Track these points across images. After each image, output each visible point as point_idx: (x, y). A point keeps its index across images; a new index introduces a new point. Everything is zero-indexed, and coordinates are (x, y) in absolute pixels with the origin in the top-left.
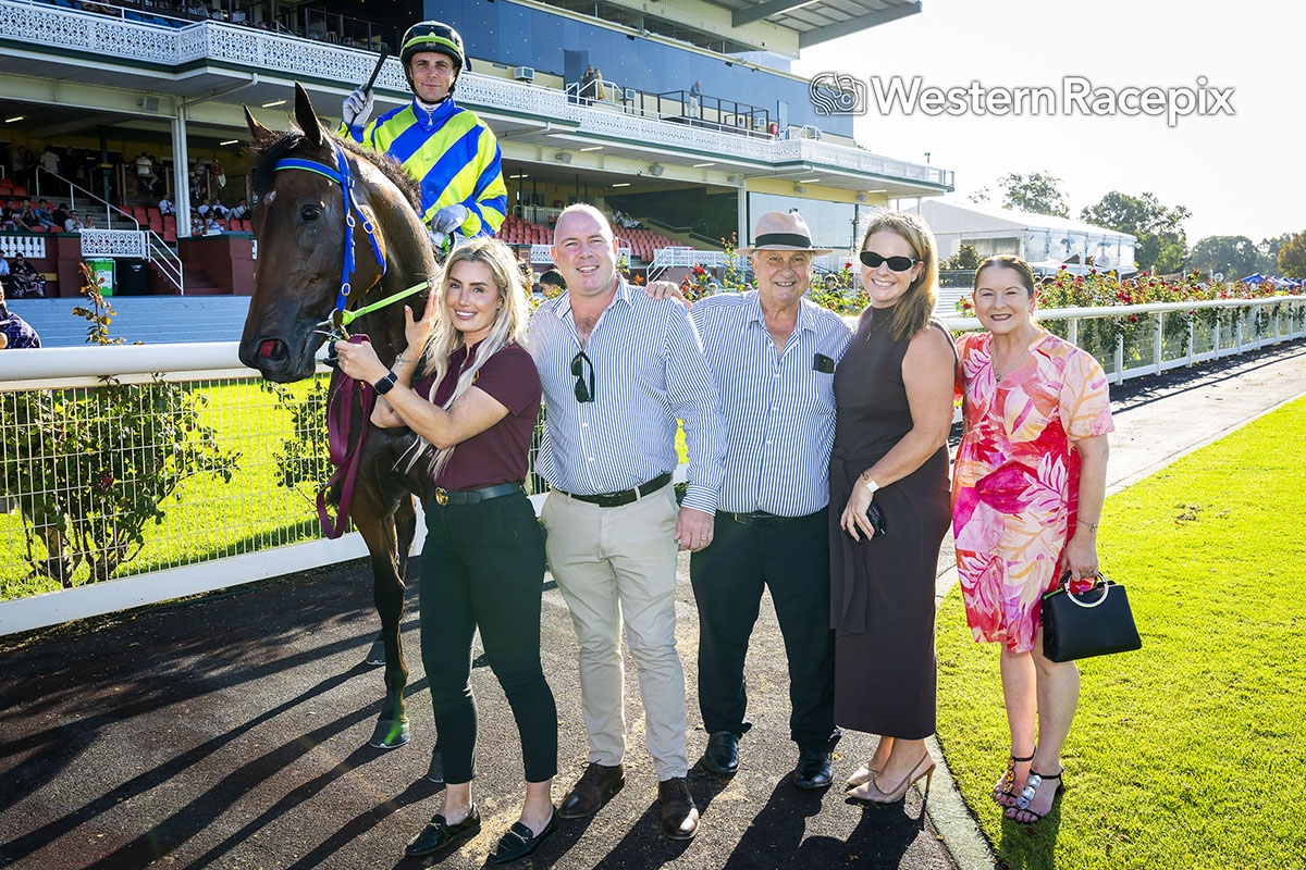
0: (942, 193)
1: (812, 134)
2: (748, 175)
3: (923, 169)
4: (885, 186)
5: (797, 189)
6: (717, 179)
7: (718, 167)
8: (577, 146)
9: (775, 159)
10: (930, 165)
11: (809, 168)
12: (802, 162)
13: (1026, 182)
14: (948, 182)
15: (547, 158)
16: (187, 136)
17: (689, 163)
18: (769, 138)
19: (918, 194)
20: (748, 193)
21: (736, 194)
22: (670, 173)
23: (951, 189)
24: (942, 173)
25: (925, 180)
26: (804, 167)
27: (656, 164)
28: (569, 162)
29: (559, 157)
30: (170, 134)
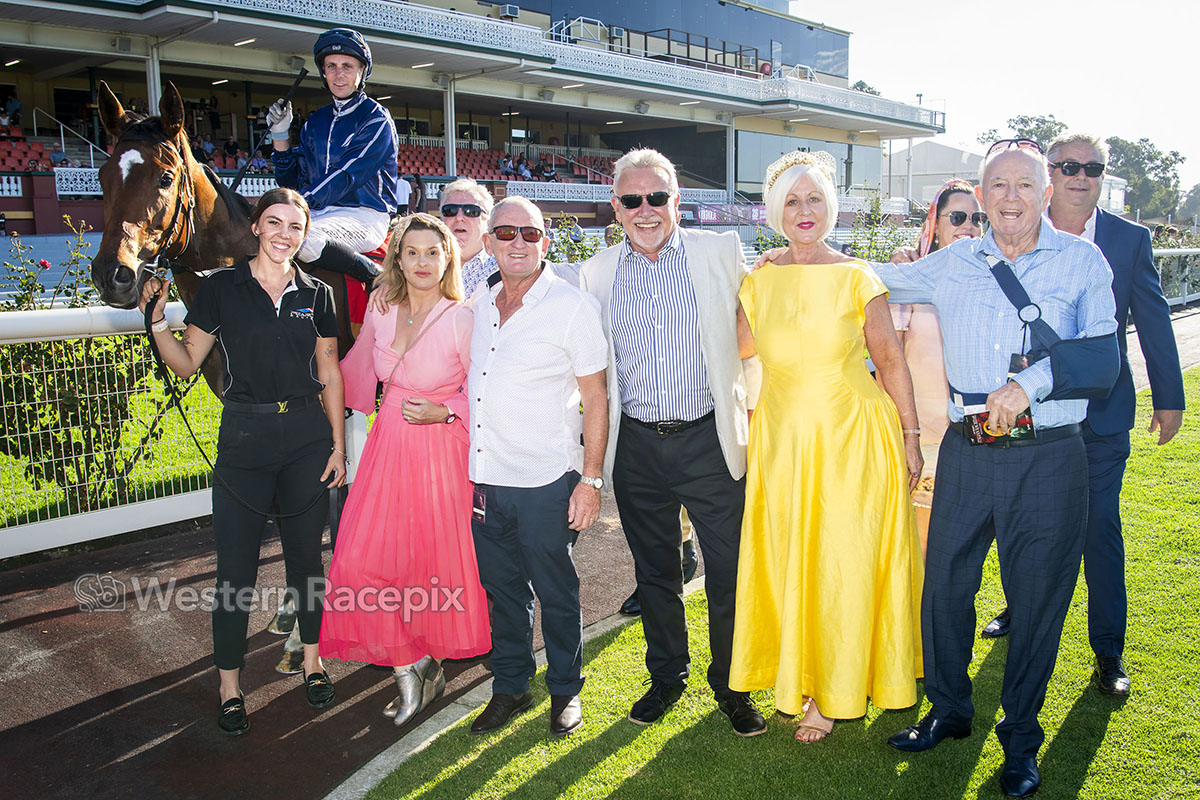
0: (932, 135)
1: (804, 74)
2: (737, 113)
3: (913, 110)
4: (874, 126)
5: (787, 127)
6: (704, 118)
7: (704, 105)
8: (559, 84)
9: (762, 97)
10: (921, 106)
11: (794, 106)
12: (787, 101)
13: (1033, 125)
14: (939, 122)
15: (529, 95)
16: (161, 74)
17: (675, 101)
18: (756, 77)
19: (909, 135)
20: (736, 131)
21: (725, 132)
22: (654, 111)
23: (942, 130)
24: (933, 114)
25: (916, 121)
26: (790, 106)
27: (642, 102)
28: (550, 100)
29: (541, 94)
30: (145, 73)
